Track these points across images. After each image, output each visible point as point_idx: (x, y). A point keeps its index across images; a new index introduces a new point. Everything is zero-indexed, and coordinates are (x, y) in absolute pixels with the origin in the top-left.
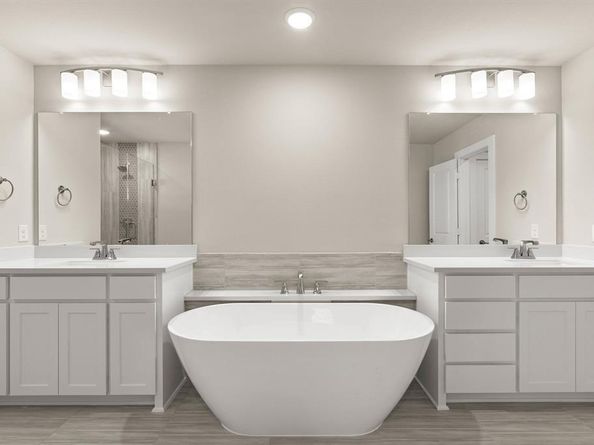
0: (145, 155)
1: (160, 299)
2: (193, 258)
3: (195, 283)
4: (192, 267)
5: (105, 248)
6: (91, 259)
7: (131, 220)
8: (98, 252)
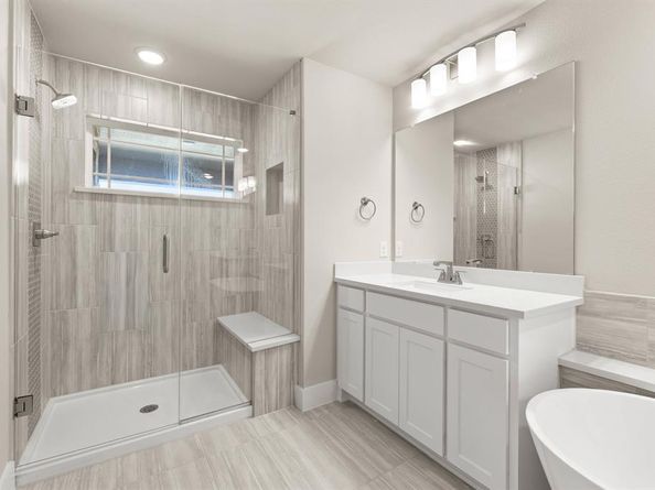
0: (507, 159)
1: (514, 358)
2: (576, 298)
3: (578, 340)
4: (574, 310)
5: (450, 269)
6: (435, 281)
7: (489, 236)
8: (443, 274)
